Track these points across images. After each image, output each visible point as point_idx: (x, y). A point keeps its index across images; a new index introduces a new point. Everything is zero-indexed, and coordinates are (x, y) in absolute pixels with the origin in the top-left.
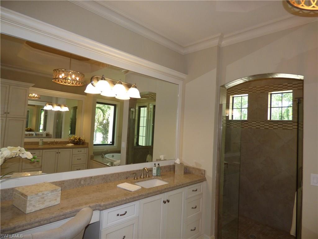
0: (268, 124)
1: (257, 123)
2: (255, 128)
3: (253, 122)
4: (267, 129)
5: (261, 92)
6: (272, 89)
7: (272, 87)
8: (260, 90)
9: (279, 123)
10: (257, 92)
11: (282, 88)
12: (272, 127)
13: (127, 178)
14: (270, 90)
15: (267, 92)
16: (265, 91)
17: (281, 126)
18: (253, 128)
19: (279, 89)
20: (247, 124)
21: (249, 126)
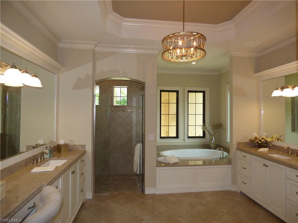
0: (113, 108)
1: (106, 107)
2: (105, 111)
3: (103, 106)
4: (113, 111)
5: (109, 86)
6: (115, 84)
7: (116, 83)
8: (107, 84)
9: (120, 107)
10: (106, 85)
11: (121, 84)
12: (116, 110)
13: (26, 165)
14: (114, 85)
15: (113, 86)
16: (111, 85)
17: (121, 109)
18: (103, 111)
19: (120, 85)
20: (99, 108)
21: (100, 110)
